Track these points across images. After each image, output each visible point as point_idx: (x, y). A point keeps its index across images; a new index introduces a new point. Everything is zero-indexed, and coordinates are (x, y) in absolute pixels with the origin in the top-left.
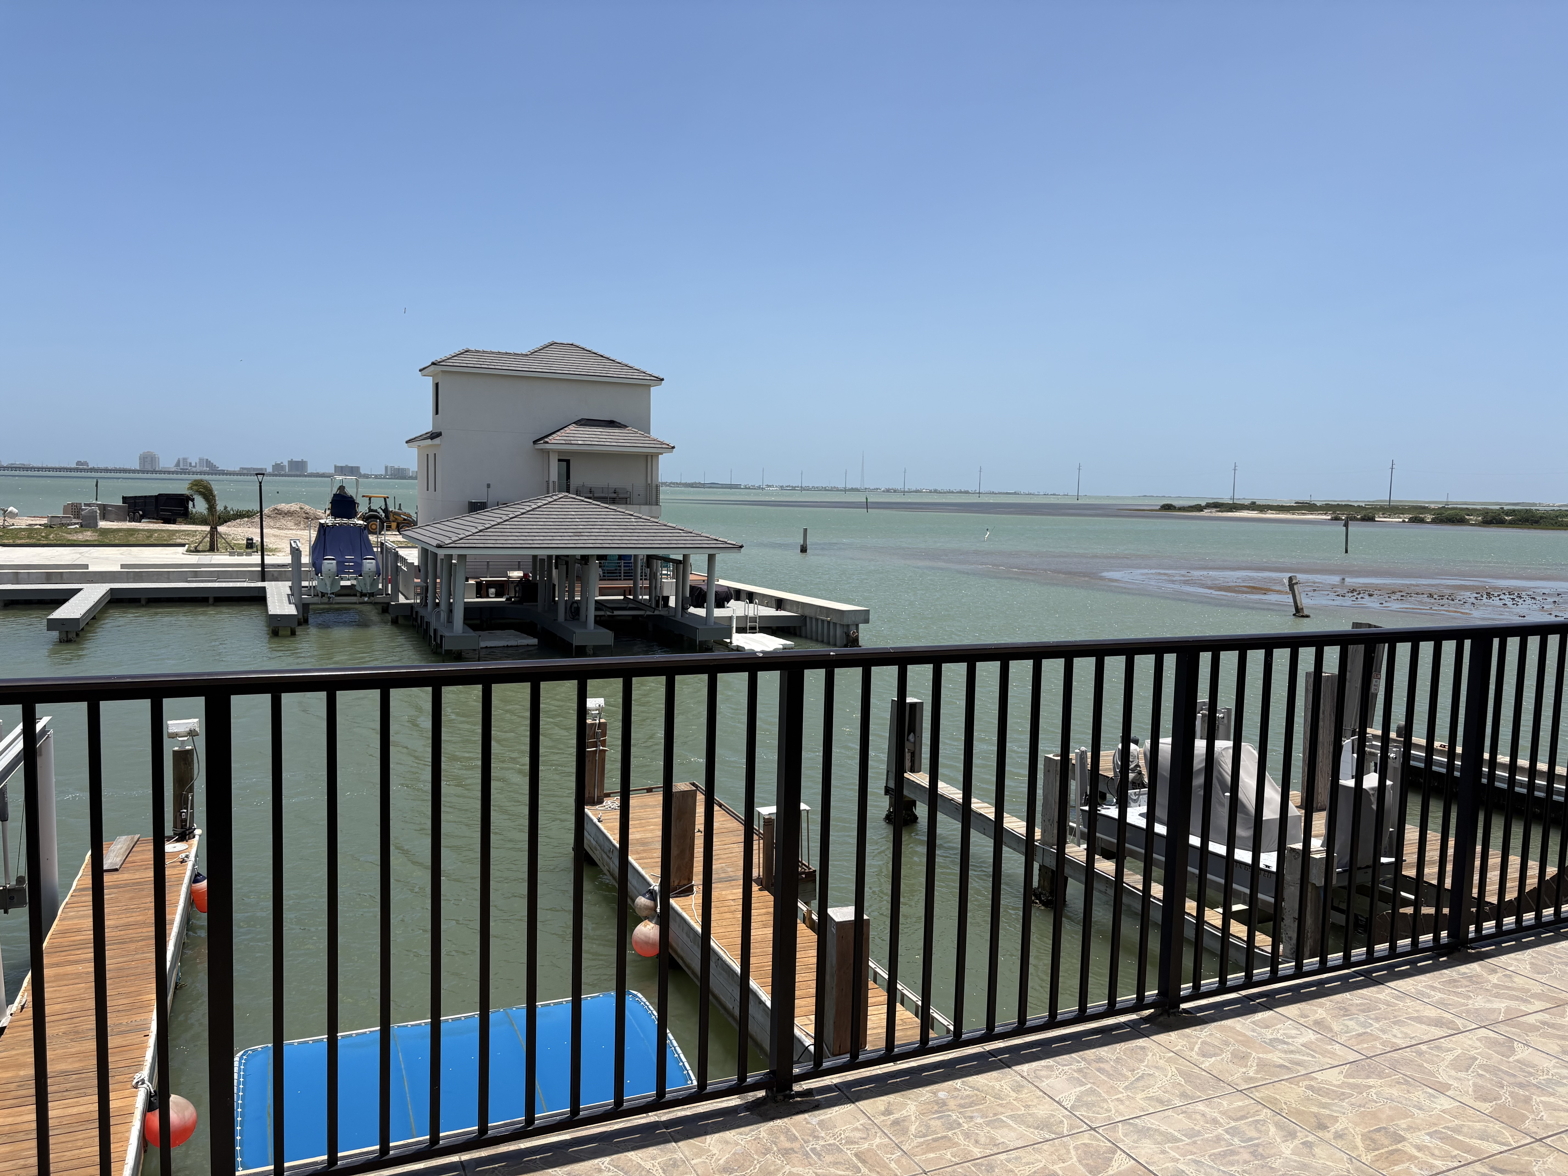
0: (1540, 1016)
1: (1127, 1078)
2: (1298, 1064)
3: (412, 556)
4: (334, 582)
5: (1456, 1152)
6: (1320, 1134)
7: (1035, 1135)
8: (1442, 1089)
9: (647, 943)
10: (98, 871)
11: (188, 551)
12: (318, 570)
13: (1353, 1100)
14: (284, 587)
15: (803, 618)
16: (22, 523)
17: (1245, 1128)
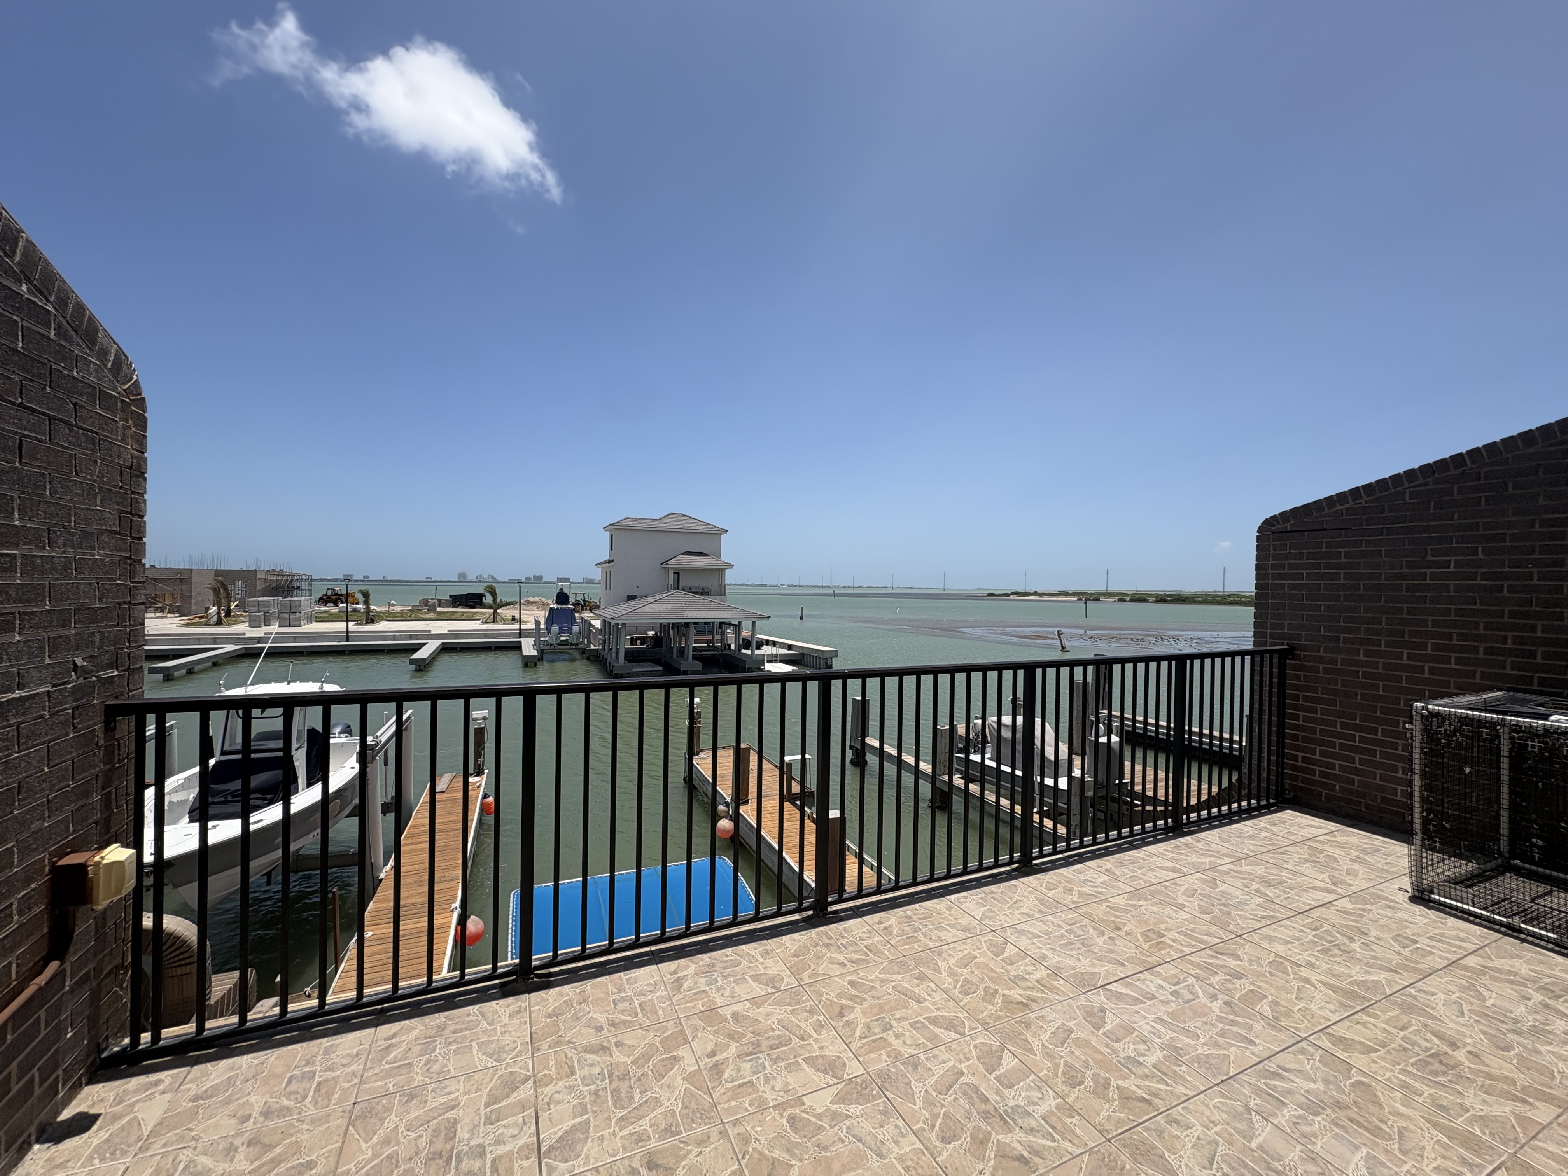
0: (1228, 866)
1: (1008, 903)
2: (1100, 893)
3: (598, 624)
4: (557, 638)
5: (1194, 943)
6: (1118, 933)
7: (963, 935)
8: (1181, 907)
9: (725, 831)
10: (433, 793)
11: (482, 623)
12: (549, 632)
13: (1133, 913)
14: (531, 641)
15: (803, 655)
16: (398, 609)
17: (1076, 930)
